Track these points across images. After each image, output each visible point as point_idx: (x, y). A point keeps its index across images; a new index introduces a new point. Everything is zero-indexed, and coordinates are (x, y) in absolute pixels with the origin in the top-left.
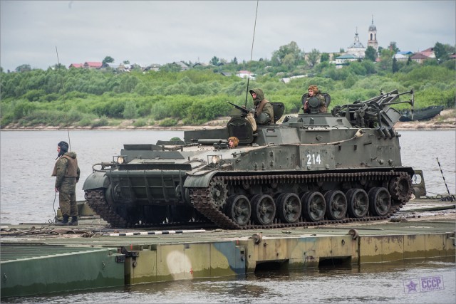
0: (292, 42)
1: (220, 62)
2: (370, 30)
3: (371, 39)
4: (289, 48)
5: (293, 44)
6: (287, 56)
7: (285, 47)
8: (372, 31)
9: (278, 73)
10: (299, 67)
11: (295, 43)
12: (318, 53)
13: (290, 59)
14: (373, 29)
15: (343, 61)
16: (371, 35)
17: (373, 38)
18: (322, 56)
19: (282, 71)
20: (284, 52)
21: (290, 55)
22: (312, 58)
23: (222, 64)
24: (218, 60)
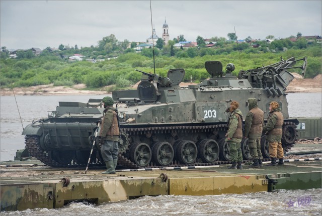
0: (112, 35)
1: (65, 47)
2: (163, 27)
3: (165, 33)
4: (109, 38)
5: (112, 36)
6: (108, 44)
7: (106, 38)
8: (165, 27)
9: (99, 56)
10: (115, 51)
11: (114, 35)
12: (128, 43)
13: (109, 46)
14: (165, 26)
15: (142, 48)
16: (165, 30)
17: (166, 33)
18: (132, 44)
19: (102, 54)
20: (106, 41)
21: (110, 44)
22: (124, 45)
23: (65, 49)
24: (63, 47)
